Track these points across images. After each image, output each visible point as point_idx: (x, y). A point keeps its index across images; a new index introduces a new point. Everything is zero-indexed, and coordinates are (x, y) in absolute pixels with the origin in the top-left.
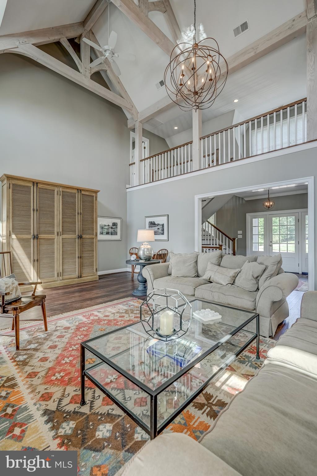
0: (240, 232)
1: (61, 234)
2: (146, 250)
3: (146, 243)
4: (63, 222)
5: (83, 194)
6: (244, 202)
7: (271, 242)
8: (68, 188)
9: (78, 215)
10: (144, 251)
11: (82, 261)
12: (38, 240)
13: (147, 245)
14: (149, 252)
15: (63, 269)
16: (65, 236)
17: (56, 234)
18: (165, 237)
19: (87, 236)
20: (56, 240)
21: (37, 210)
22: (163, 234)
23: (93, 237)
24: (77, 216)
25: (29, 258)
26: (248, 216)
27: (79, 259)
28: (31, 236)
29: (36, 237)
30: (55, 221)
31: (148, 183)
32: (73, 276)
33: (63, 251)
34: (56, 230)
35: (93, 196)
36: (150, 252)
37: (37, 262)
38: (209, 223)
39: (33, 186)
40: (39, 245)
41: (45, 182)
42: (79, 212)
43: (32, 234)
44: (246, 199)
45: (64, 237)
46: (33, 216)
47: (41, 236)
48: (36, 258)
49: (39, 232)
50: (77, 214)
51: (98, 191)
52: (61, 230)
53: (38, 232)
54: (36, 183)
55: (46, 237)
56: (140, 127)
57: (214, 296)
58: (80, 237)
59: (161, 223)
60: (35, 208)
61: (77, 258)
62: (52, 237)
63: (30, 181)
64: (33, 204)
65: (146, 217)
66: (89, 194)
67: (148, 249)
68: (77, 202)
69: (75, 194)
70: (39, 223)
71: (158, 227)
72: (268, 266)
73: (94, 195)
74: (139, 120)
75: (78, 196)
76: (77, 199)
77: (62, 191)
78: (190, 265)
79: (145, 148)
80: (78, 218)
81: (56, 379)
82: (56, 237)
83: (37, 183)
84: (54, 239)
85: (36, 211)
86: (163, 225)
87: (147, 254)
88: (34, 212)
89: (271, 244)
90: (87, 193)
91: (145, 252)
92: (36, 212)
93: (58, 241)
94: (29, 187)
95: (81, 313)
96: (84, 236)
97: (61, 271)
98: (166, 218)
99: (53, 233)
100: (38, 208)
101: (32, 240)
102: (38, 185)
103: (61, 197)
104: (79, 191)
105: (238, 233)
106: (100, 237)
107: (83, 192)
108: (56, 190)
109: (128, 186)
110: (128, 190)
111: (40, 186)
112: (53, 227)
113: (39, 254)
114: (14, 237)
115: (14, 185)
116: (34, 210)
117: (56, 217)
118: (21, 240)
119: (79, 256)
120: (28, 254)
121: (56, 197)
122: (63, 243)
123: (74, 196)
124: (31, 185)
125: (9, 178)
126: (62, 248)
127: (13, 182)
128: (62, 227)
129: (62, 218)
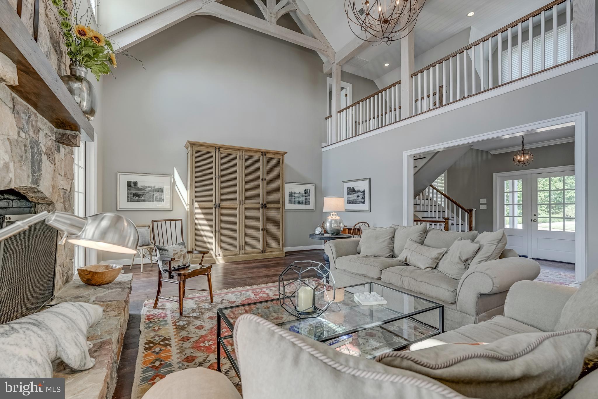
0: (483, 201)
1: (244, 203)
2: (333, 222)
3: (334, 213)
4: (245, 189)
5: (267, 158)
6: (490, 156)
7: (535, 215)
8: (251, 151)
9: (262, 181)
10: (331, 223)
11: (266, 233)
12: (220, 209)
13: (336, 215)
14: (337, 224)
15: (245, 242)
16: (247, 205)
17: (238, 202)
18: (366, 207)
19: (273, 205)
20: (238, 209)
21: (219, 177)
22: (364, 203)
23: (280, 206)
24: (261, 183)
25: (211, 228)
26: (497, 177)
27: (263, 231)
28: (212, 205)
29: (217, 206)
30: (238, 189)
31: (350, 138)
32: (256, 250)
33: (245, 222)
34: (238, 198)
35: (280, 159)
36: (339, 225)
37: (218, 232)
38: (433, 188)
39: (215, 152)
40: (220, 214)
41: (227, 147)
43: (214, 202)
44: (493, 153)
45: (247, 207)
46: (216, 183)
47: (223, 205)
48: (218, 229)
50: (261, 181)
51: (285, 153)
52: (243, 199)
53: (220, 200)
54: (217, 148)
55: (228, 206)
56: (337, 71)
57: (403, 282)
58: (264, 206)
59: (361, 189)
60: (217, 175)
61: (261, 230)
62: (234, 206)
63: (212, 146)
64: (216, 171)
65: (344, 182)
66: (275, 157)
67: (336, 221)
68: (261, 166)
69: (259, 157)
70: (221, 191)
71: (358, 194)
72: (484, 246)
73: (281, 157)
74: (336, 62)
75: (262, 160)
76: (261, 164)
77: (245, 155)
78: (384, 241)
79: (346, 95)
80: (262, 185)
81: (204, 346)
82: (239, 206)
83: (219, 148)
84: (236, 208)
86: (364, 191)
87: (335, 226)
88: (216, 179)
89: (534, 218)
90: (273, 156)
91: (333, 225)
92: (218, 179)
93: (240, 209)
94: (212, 153)
95: (252, 289)
96: (269, 205)
97: (243, 244)
98: (367, 182)
99: (236, 202)
100: (220, 175)
101: (214, 209)
102: (220, 150)
103: (243, 161)
104: (264, 154)
105: (480, 203)
106: (288, 206)
107: (268, 155)
108: (238, 154)
109: (323, 145)
110: (323, 150)
111: (222, 151)
112: (235, 195)
113: (220, 224)
114: (196, 205)
115: (197, 151)
116: (216, 177)
117: (238, 184)
118: (204, 209)
119: (263, 228)
120: (210, 224)
121: (238, 162)
122: (245, 213)
123: (257, 160)
124: (213, 150)
125: (192, 144)
126: (245, 218)
127: (197, 148)
128: (245, 195)
129: (245, 185)
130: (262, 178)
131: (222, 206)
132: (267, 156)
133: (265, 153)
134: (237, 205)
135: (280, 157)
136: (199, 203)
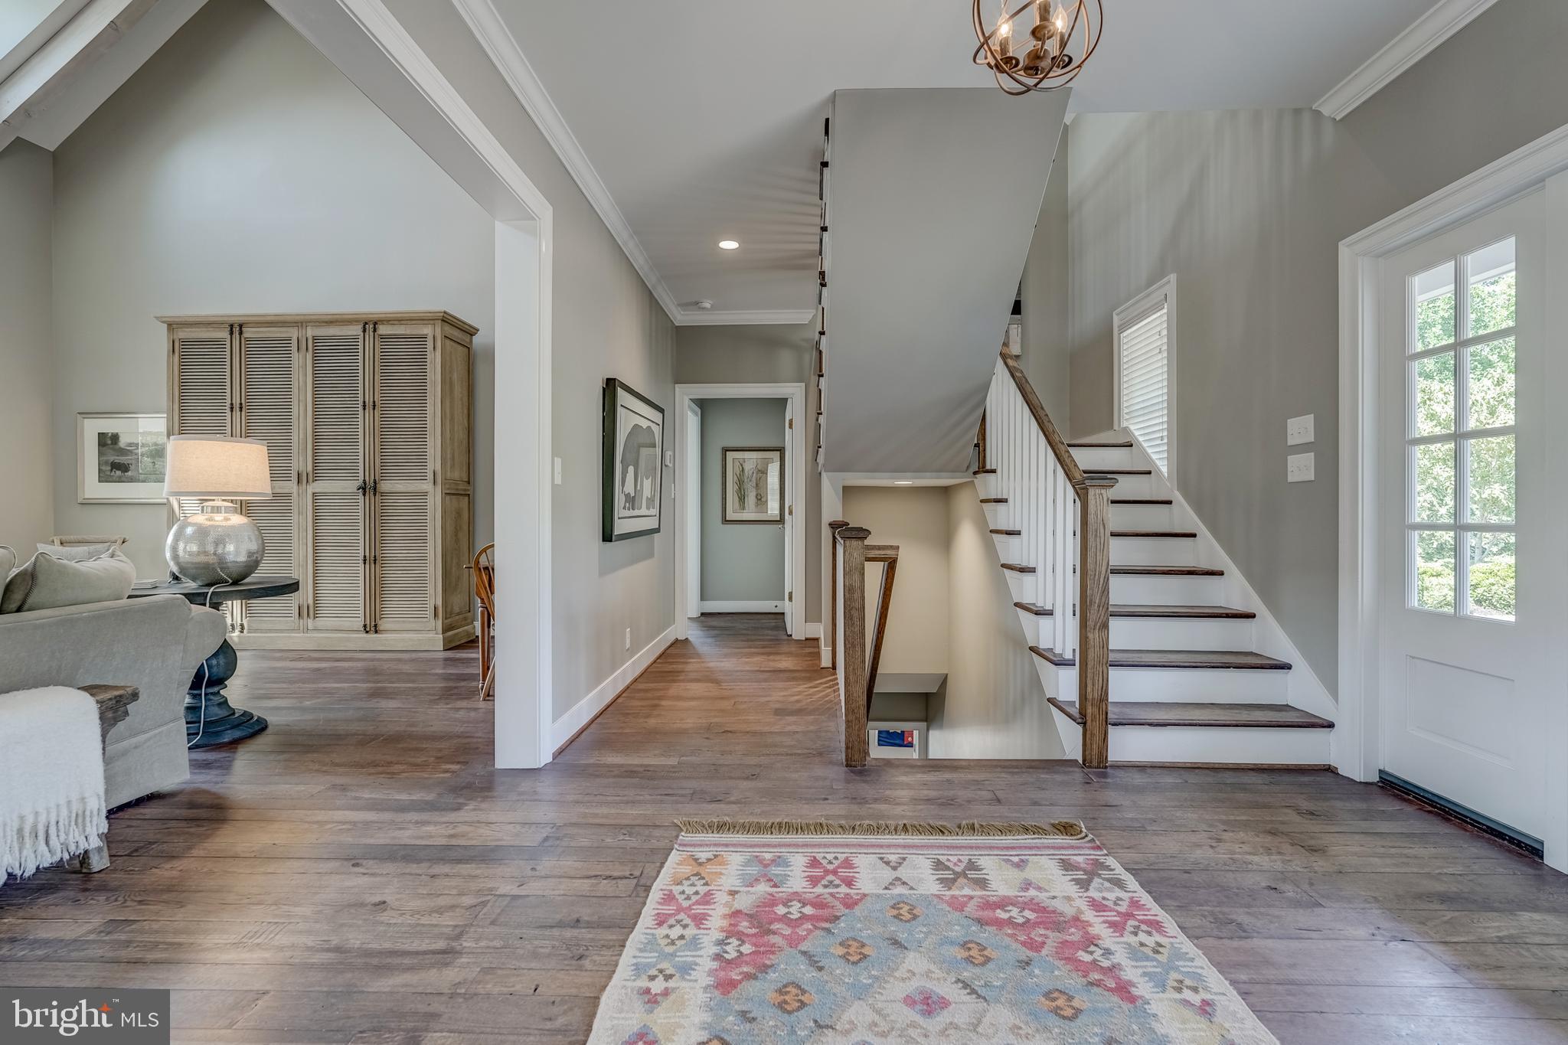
0: (1301, 428)
1: (310, 477)
4: (315, 438)
5: (382, 337)
8: (331, 322)
9: (364, 409)
11: (378, 571)
15: (315, 595)
16: (319, 486)
17: (292, 476)
19: (400, 486)
20: (295, 495)
21: (241, 408)
23: (424, 486)
24: (361, 415)
26: (1358, 263)
27: (367, 566)
30: (295, 438)
32: (346, 623)
33: (315, 537)
34: (294, 466)
35: (424, 337)
39: (229, 337)
41: (259, 319)
42: (367, 399)
45: (320, 490)
46: (232, 426)
50: (361, 409)
52: (310, 468)
54: (236, 326)
58: (370, 487)
61: (360, 562)
62: (283, 488)
63: (222, 323)
64: (232, 391)
66: (409, 333)
68: (361, 365)
69: (356, 338)
75: (368, 346)
76: (360, 358)
77: (314, 338)
80: (362, 422)
82: (294, 486)
83: (241, 326)
84: (287, 494)
85: (238, 409)
88: (234, 413)
90: (400, 330)
92: (238, 413)
93: (301, 501)
94: (222, 342)
96: (385, 486)
97: (311, 600)
99: (286, 476)
100: (243, 402)
102: (243, 329)
103: (309, 356)
105: (1291, 441)
107: (383, 330)
108: (293, 333)
111: (249, 332)
112: (289, 457)
115: (183, 341)
116: (232, 409)
117: (295, 422)
119: (367, 554)
121: (296, 358)
122: (315, 509)
123: (348, 346)
124: (226, 335)
125: (172, 326)
126: (314, 524)
127: (183, 334)
128: (315, 454)
129: (315, 425)
130: (364, 402)
132: (378, 332)
133: (375, 324)
134: (289, 485)
135: (423, 331)
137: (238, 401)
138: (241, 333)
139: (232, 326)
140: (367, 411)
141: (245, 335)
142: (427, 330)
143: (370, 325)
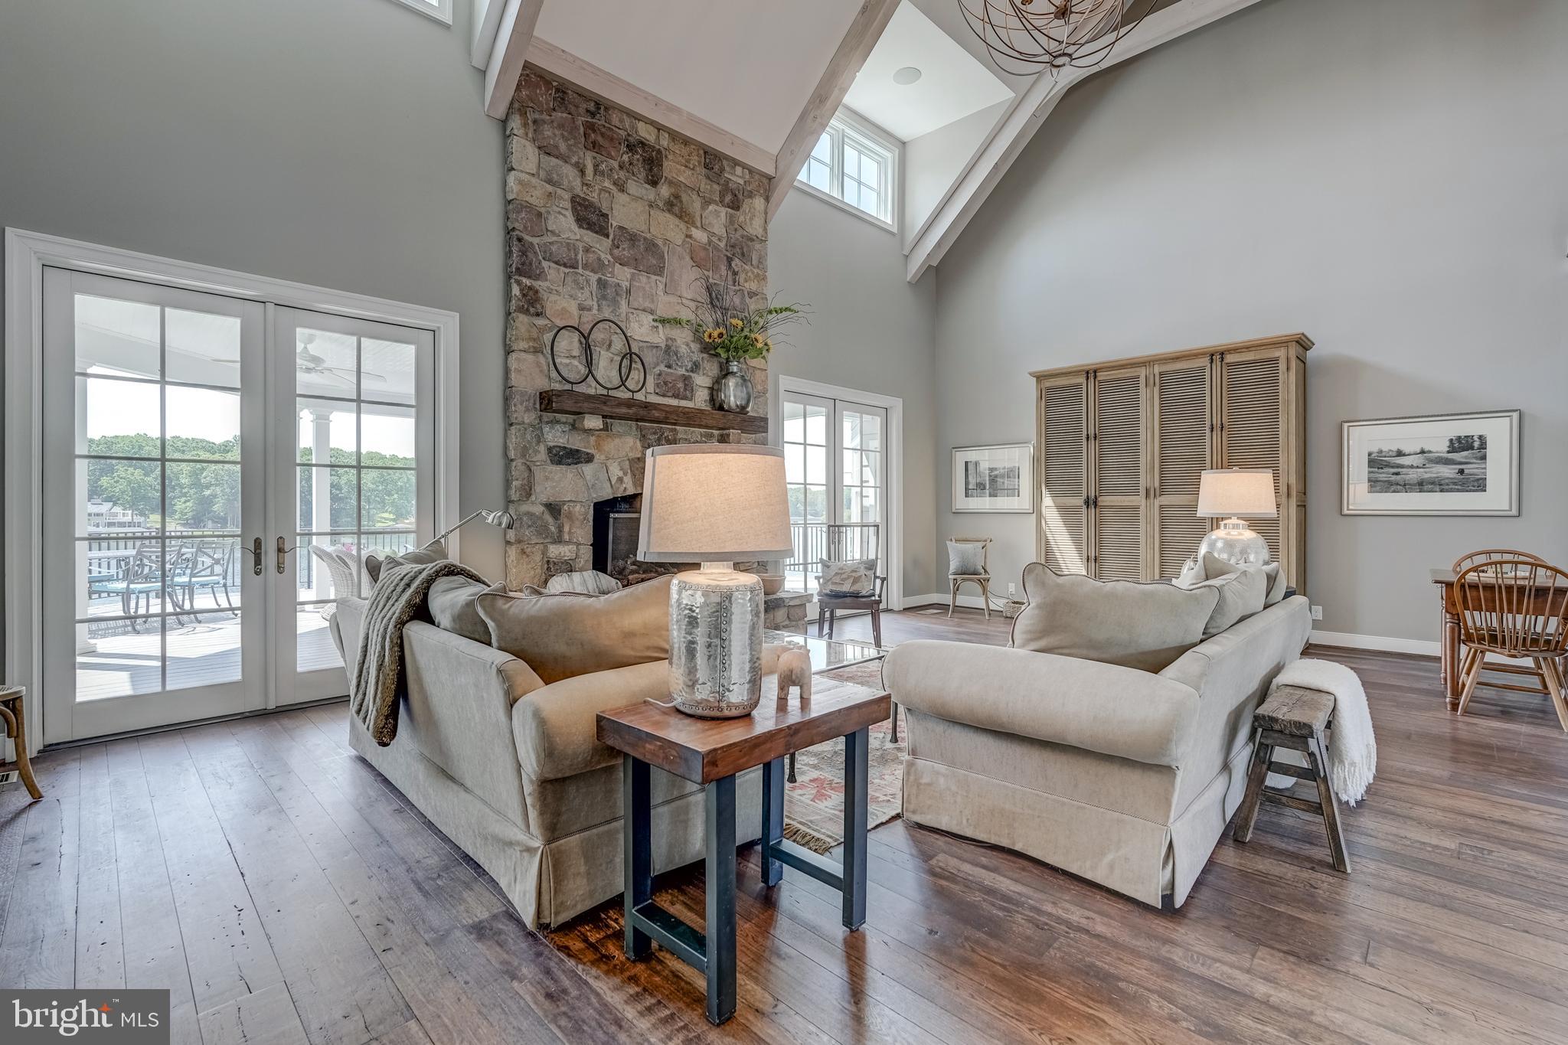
1: (1158, 493)
3: (1234, 521)
4: (1162, 461)
5: (1229, 365)
8: (1178, 358)
9: (1212, 431)
12: (1098, 510)
16: (1166, 500)
17: (1143, 492)
20: (1142, 509)
21: (1096, 439)
24: (1208, 437)
25: (1079, 551)
28: (1079, 501)
29: (1091, 503)
30: (1143, 459)
33: (1162, 542)
34: (1143, 482)
35: (1277, 359)
37: (1093, 562)
39: (1086, 381)
40: (1099, 524)
41: (1114, 364)
42: (1214, 423)
43: (1084, 496)
45: (1166, 503)
46: (1087, 453)
47: (1106, 499)
48: (1093, 555)
49: (1101, 491)
50: (1208, 432)
52: (1157, 484)
53: (1097, 489)
54: (1091, 373)
55: (1120, 501)
60: (1092, 432)
62: (1133, 501)
63: (1080, 371)
64: (1087, 425)
66: (1258, 357)
68: (1208, 392)
69: (1203, 369)
70: (1100, 468)
75: (1213, 375)
76: (1208, 385)
77: (1162, 373)
80: (1211, 444)
82: (1144, 500)
83: (1095, 372)
84: (1137, 508)
85: (1092, 439)
88: (1090, 443)
90: (1249, 356)
92: (1093, 442)
93: (1148, 510)
94: (1078, 387)
99: (1136, 493)
100: (1098, 433)
101: (1084, 510)
102: (1098, 374)
103: (1156, 389)
104: (1217, 357)
107: (1230, 358)
108: (1142, 372)
111: (1101, 376)
112: (1137, 476)
113: (1099, 542)
114: (1048, 501)
115: (1048, 389)
116: (1088, 438)
117: (1142, 447)
118: (1064, 510)
120: (1077, 541)
121: (1143, 393)
122: (1162, 519)
123: (1197, 377)
124: (1082, 380)
125: (1040, 377)
126: (1161, 532)
127: (1048, 383)
128: (1161, 472)
129: (1162, 448)
130: (1212, 425)
131: (1103, 501)
132: (1226, 361)
133: (1222, 354)
134: (1139, 500)
135: (1277, 354)
136: (1054, 496)
137: (1093, 432)
138: (1095, 377)
139: (1088, 373)
140: (1214, 433)
141: (1099, 378)
142: (1280, 353)
143: (1217, 355)
